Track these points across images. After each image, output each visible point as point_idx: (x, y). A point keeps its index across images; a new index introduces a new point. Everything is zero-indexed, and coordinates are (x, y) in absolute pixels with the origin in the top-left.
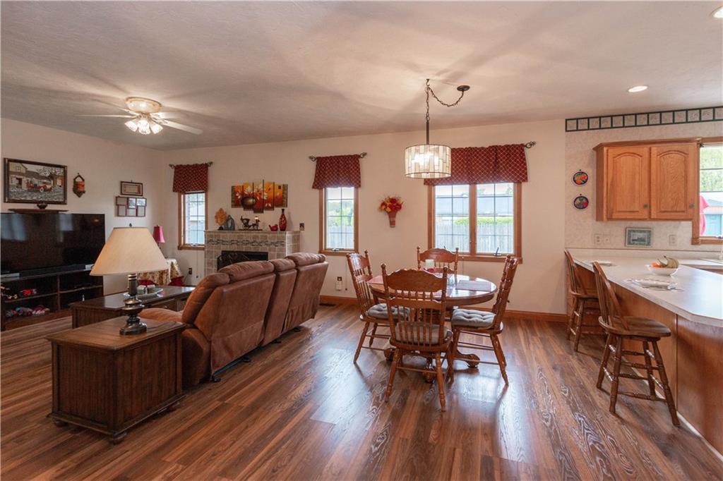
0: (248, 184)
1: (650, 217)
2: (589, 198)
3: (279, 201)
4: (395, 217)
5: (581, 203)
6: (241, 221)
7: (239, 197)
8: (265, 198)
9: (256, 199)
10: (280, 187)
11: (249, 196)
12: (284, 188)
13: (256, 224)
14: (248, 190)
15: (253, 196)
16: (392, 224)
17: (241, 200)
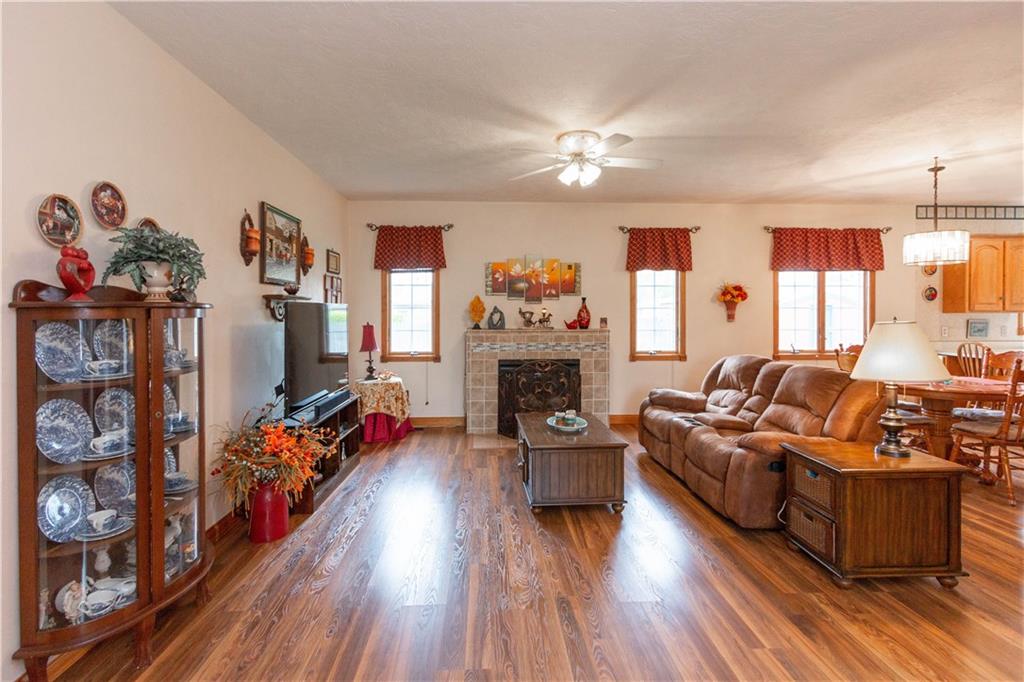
0: (515, 261)
1: (1004, 309)
2: (937, 289)
3: (570, 287)
4: (735, 308)
5: (931, 295)
6: (519, 316)
7: (500, 280)
8: (545, 282)
9: (529, 282)
10: (570, 267)
11: (519, 279)
12: (575, 268)
13: (544, 320)
14: (516, 270)
15: (527, 279)
16: (731, 317)
17: (504, 284)
